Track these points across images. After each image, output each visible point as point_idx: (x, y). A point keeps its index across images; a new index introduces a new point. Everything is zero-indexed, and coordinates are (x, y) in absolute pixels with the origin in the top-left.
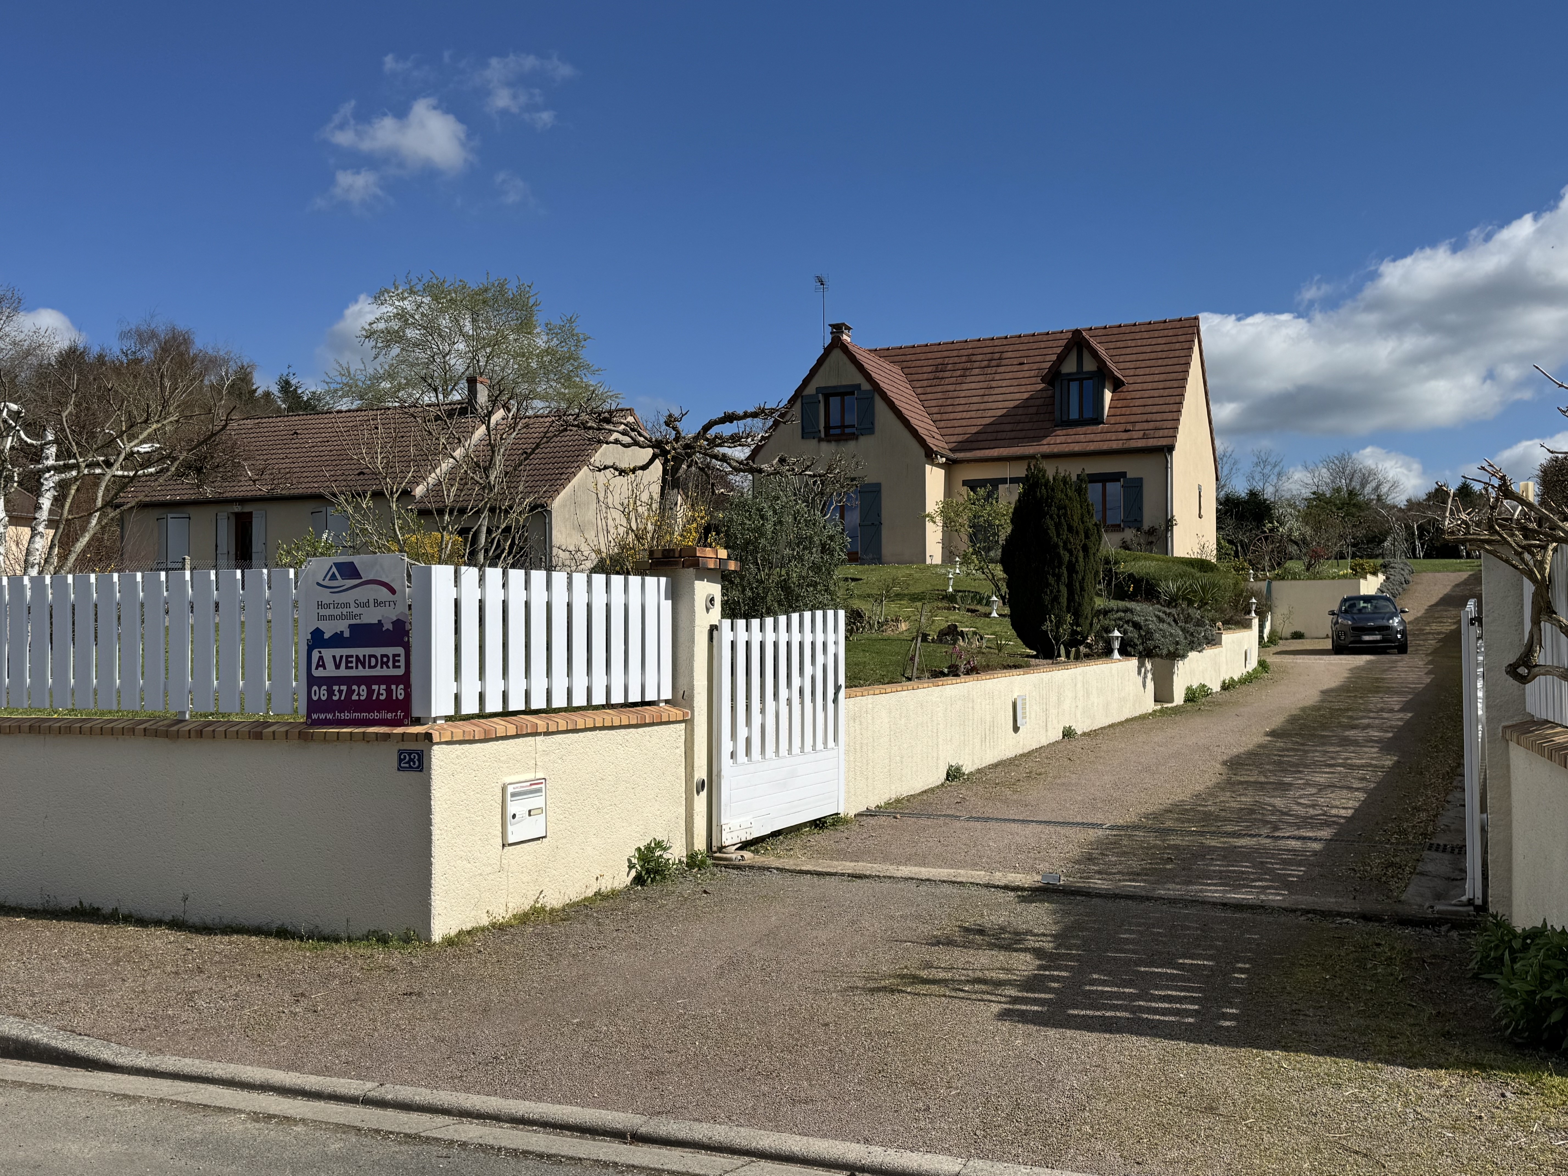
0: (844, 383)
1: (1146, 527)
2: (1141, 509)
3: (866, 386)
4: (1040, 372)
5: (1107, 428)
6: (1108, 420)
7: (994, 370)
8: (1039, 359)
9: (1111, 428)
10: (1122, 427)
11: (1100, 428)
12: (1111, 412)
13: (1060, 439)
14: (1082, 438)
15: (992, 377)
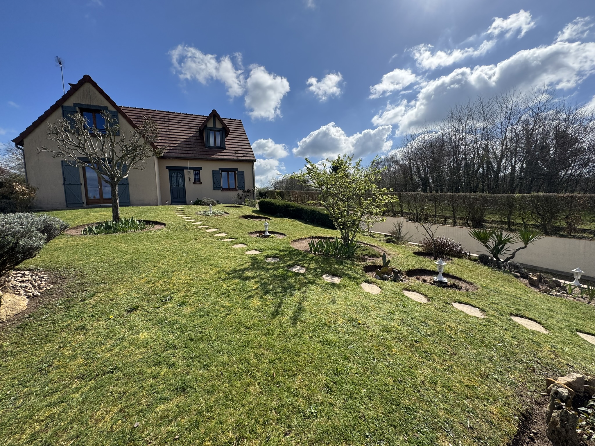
0: (95, 104)
1: (246, 189)
2: (244, 183)
3: (112, 109)
4: (190, 127)
5: (227, 151)
6: (227, 148)
7: (167, 123)
8: (187, 122)
9: (229, 151)
10: (234, 152)
11: (225, 151)
12: (226, 146)
13: (210, 153)
14: (219, 154)
15: (167, 125)
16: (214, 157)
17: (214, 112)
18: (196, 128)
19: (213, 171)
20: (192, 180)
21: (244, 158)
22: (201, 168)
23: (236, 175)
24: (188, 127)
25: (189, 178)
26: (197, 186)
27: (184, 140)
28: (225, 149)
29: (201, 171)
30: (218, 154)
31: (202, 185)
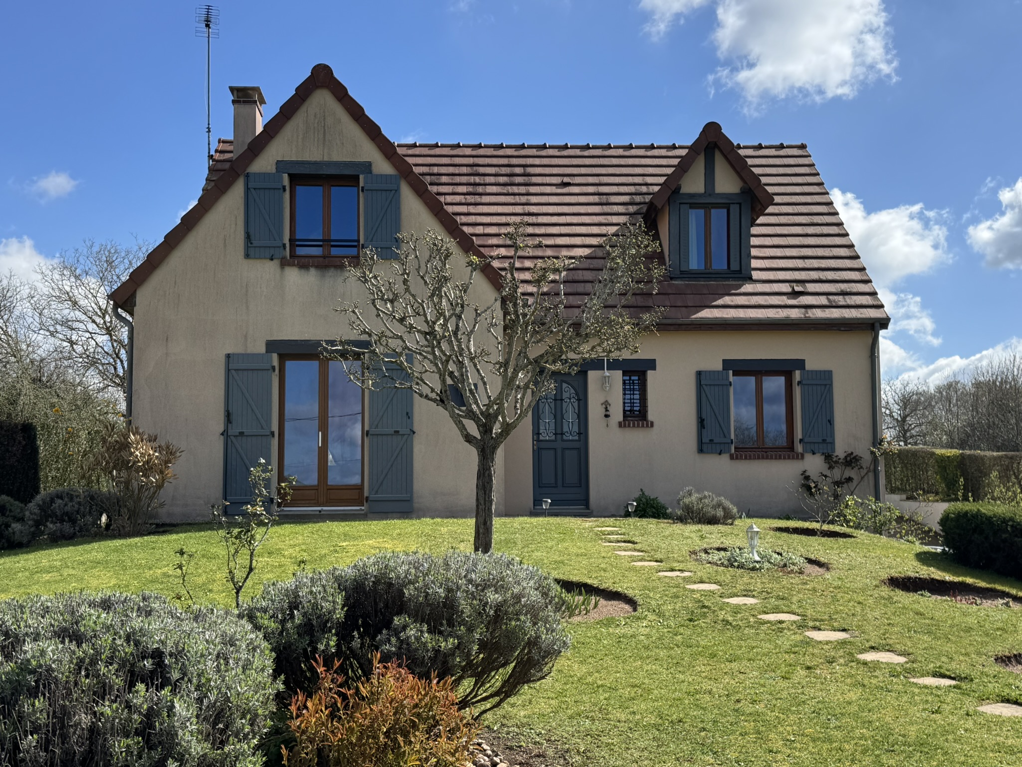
0: (337, 157)
1: (840, 451)
2: (831, 422)
3: (383, 167)
4: (604, 199)
5: (760, 288)
6: (756, 275)
7: (522, 190)
8: (591, 180)
9: (767, 288)
10: (785, 288)
11: (748, 288)
12: (755, 263)
13: (690, 300)
14: (727, 300)
15: (524, 199)
16: (706, 314)
17: (712, 129)
18: (626, 199)
19: (699, 374)
20: (617, 414)
21: (835, 314)
22: (651, 364)
23: (797, 392)
24: (596, 199)
25: (606, 405)
26: (636, 437)
27: (586, 252)
28: (750, 279)
29: (650, 373)
30: (720, 302)
31: (654, 433)
